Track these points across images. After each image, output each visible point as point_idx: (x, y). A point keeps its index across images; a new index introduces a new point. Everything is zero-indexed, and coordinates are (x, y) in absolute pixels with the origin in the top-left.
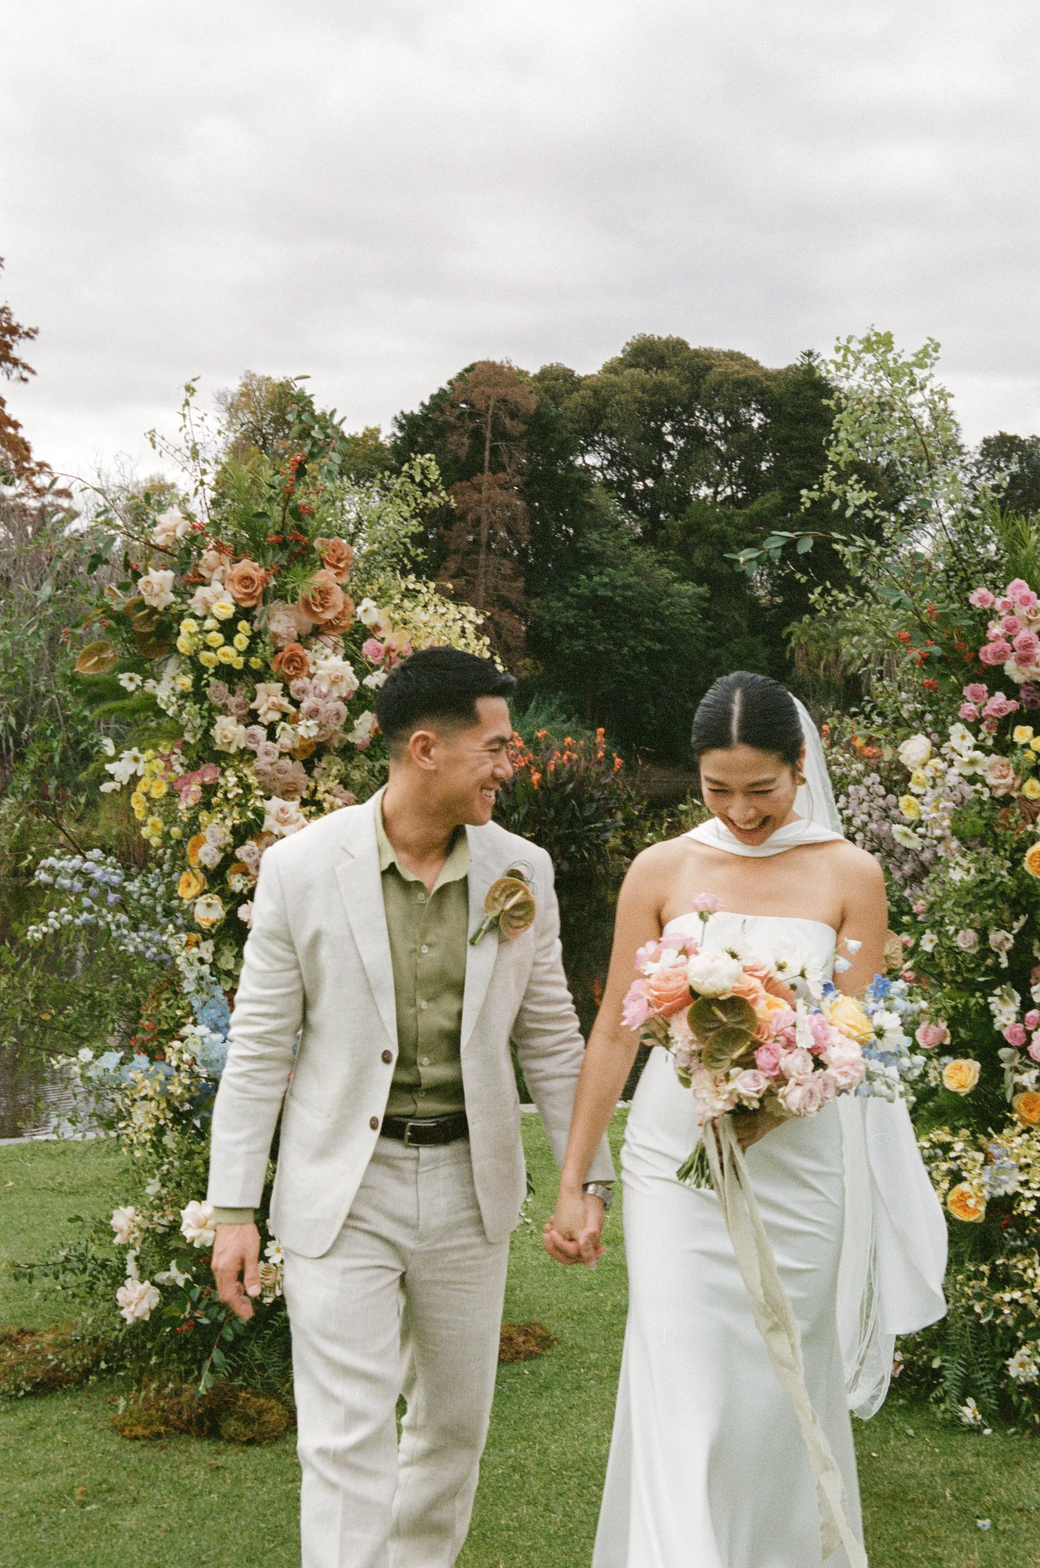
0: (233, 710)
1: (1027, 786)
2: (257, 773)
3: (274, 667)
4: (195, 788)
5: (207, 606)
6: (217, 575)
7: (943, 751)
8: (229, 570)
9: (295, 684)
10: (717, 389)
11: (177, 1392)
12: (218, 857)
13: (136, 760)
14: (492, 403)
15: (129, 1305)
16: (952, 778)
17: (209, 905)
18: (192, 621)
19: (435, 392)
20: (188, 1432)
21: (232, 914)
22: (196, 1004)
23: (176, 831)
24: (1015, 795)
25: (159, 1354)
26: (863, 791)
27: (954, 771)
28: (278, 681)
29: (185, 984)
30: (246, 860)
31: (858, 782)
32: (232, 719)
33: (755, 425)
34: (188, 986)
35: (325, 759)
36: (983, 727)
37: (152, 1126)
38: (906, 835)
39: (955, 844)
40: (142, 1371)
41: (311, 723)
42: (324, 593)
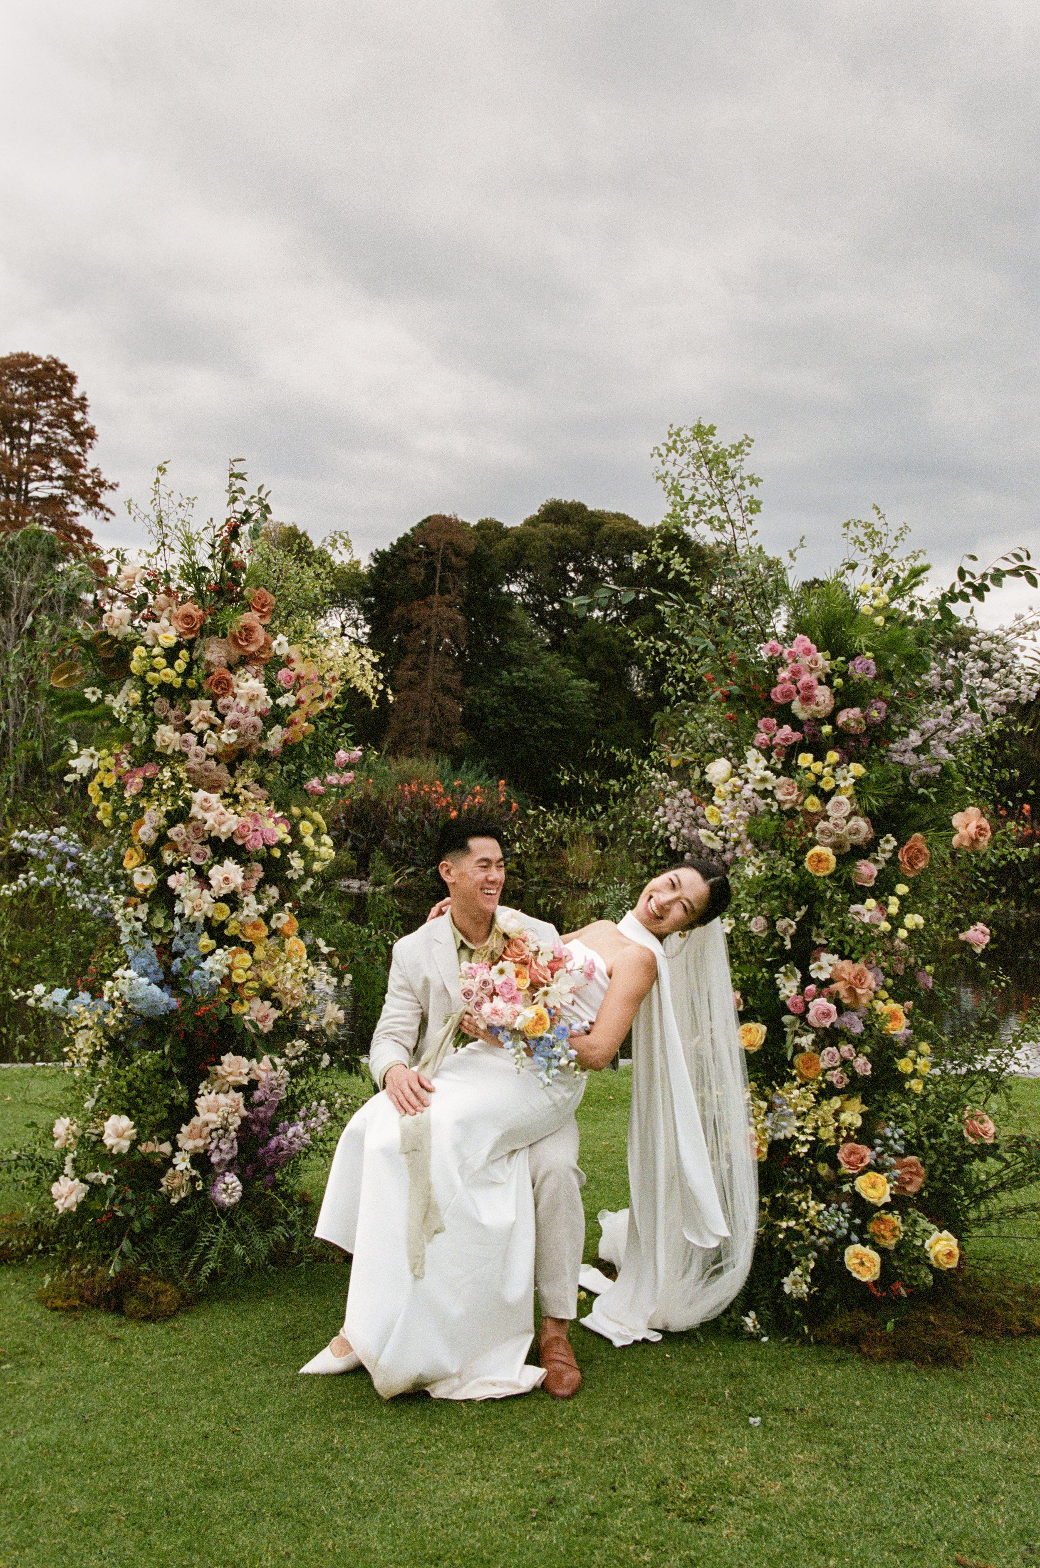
0: (173, 720)
1: (808, 801)
2: (188, 771)
3: (205, 687)
4: (138, 780)
5: (155, 636)
6: (166, 614)
7: (740, 771)
8: (175, 611)
9: (222, 701)
10: (608, 539)
11: (93, 1273)
12: (154, 836)
13: (92, 756)
14: (442, 545)
15: (60, 1197)
16: (747, 792)
17: (144, 874)
18: (143, 648)
19: (401, 536)
20: (98, 1306)
21: (163, 883)
22: (130, 954)
23: (123, 815)
24: (798, 808)
25: (84, 1241)
26: (677, 803)
27: (749, 786)
28: (208, 698)
29: (122, 937)
30: (175, 838)
31: (672, 795)
32: (170, 727)
33: (635, 567)
34: (124, 938)
35: (245, 762)
36: (773, 754)
37: (90, 1051)
38: (709, 838)
39: (749, 846)
40: (69, 1254)
41: (231, 731)
42: (248, 630)
